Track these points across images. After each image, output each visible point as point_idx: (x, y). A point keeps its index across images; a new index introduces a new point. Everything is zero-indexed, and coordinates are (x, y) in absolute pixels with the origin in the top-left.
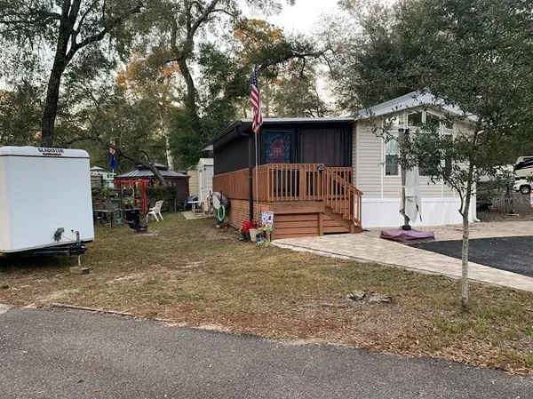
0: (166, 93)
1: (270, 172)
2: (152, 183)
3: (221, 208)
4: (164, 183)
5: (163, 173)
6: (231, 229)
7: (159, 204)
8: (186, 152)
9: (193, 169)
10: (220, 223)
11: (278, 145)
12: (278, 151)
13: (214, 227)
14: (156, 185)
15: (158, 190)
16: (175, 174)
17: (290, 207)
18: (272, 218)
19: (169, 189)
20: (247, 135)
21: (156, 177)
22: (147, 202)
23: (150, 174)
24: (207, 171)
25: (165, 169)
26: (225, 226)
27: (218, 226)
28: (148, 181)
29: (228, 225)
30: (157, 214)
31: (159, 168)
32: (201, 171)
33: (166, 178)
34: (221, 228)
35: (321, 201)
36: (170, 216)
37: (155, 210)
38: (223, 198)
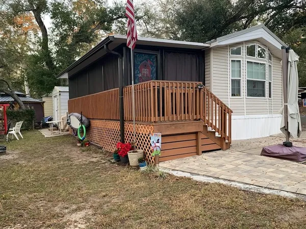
0: (23, 44)
1: (154, 89)
2: (13, 107)
3: (82, 127)
4: (23, 107)
5: (22, 99)
6: (93, 148)
7: (19, 125)
8: (41, 82)
9: (47, 96)
10: (80, 141)
11: (145, 66)
12: (145, 71)
13: (74, 145)
14: (16, 109)
15: (18, 112)
16: (32, 100)
17: (173, 127)
18: (160, 141)
19: (27, 111)
20: (117, 53)
21: (16, 102)
22: (8, 122)
23: (11, 99)
24: (61, 97)
25: (24, 96)
26: (86, 144)
27: (79, 145)
28: (9, 105)
29: (89, 144)
30: (17, 134)
31: (19, 95)
32: (55, 97)
33: (25, 103)
34: (82, 146)
35: (199, 119)
36: (29, 134)
37: (15, 130)
38: (84, 118)
